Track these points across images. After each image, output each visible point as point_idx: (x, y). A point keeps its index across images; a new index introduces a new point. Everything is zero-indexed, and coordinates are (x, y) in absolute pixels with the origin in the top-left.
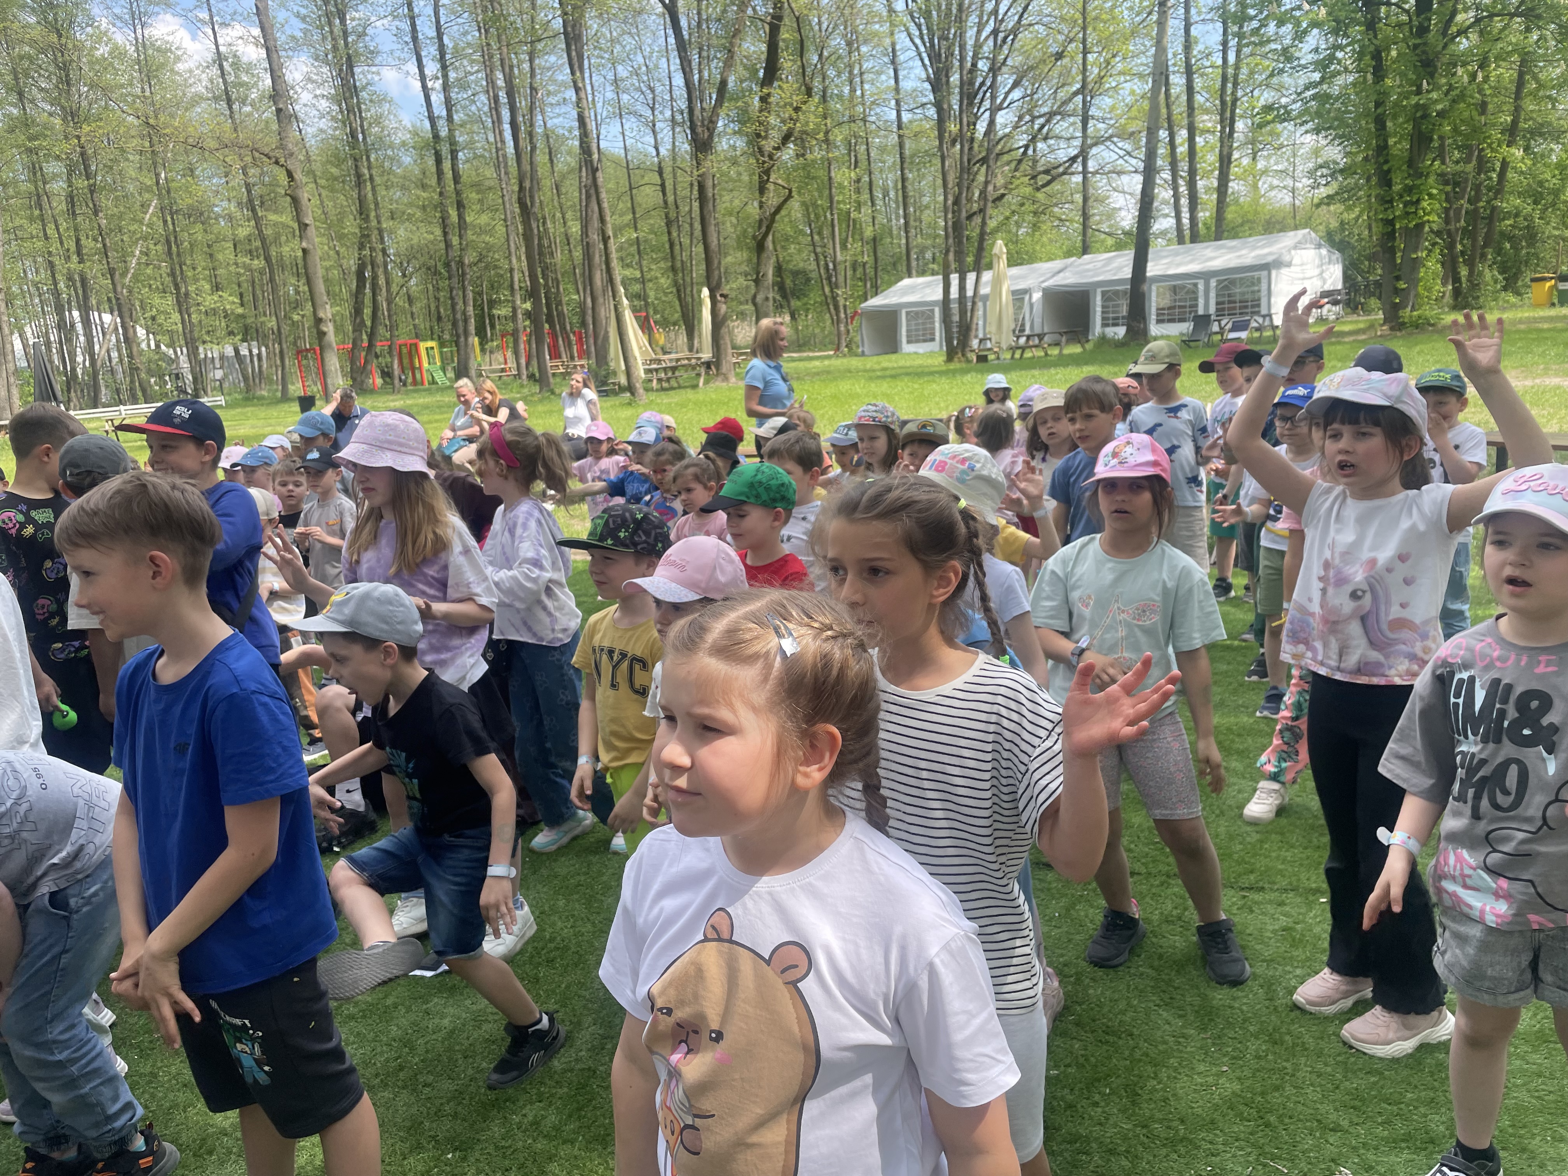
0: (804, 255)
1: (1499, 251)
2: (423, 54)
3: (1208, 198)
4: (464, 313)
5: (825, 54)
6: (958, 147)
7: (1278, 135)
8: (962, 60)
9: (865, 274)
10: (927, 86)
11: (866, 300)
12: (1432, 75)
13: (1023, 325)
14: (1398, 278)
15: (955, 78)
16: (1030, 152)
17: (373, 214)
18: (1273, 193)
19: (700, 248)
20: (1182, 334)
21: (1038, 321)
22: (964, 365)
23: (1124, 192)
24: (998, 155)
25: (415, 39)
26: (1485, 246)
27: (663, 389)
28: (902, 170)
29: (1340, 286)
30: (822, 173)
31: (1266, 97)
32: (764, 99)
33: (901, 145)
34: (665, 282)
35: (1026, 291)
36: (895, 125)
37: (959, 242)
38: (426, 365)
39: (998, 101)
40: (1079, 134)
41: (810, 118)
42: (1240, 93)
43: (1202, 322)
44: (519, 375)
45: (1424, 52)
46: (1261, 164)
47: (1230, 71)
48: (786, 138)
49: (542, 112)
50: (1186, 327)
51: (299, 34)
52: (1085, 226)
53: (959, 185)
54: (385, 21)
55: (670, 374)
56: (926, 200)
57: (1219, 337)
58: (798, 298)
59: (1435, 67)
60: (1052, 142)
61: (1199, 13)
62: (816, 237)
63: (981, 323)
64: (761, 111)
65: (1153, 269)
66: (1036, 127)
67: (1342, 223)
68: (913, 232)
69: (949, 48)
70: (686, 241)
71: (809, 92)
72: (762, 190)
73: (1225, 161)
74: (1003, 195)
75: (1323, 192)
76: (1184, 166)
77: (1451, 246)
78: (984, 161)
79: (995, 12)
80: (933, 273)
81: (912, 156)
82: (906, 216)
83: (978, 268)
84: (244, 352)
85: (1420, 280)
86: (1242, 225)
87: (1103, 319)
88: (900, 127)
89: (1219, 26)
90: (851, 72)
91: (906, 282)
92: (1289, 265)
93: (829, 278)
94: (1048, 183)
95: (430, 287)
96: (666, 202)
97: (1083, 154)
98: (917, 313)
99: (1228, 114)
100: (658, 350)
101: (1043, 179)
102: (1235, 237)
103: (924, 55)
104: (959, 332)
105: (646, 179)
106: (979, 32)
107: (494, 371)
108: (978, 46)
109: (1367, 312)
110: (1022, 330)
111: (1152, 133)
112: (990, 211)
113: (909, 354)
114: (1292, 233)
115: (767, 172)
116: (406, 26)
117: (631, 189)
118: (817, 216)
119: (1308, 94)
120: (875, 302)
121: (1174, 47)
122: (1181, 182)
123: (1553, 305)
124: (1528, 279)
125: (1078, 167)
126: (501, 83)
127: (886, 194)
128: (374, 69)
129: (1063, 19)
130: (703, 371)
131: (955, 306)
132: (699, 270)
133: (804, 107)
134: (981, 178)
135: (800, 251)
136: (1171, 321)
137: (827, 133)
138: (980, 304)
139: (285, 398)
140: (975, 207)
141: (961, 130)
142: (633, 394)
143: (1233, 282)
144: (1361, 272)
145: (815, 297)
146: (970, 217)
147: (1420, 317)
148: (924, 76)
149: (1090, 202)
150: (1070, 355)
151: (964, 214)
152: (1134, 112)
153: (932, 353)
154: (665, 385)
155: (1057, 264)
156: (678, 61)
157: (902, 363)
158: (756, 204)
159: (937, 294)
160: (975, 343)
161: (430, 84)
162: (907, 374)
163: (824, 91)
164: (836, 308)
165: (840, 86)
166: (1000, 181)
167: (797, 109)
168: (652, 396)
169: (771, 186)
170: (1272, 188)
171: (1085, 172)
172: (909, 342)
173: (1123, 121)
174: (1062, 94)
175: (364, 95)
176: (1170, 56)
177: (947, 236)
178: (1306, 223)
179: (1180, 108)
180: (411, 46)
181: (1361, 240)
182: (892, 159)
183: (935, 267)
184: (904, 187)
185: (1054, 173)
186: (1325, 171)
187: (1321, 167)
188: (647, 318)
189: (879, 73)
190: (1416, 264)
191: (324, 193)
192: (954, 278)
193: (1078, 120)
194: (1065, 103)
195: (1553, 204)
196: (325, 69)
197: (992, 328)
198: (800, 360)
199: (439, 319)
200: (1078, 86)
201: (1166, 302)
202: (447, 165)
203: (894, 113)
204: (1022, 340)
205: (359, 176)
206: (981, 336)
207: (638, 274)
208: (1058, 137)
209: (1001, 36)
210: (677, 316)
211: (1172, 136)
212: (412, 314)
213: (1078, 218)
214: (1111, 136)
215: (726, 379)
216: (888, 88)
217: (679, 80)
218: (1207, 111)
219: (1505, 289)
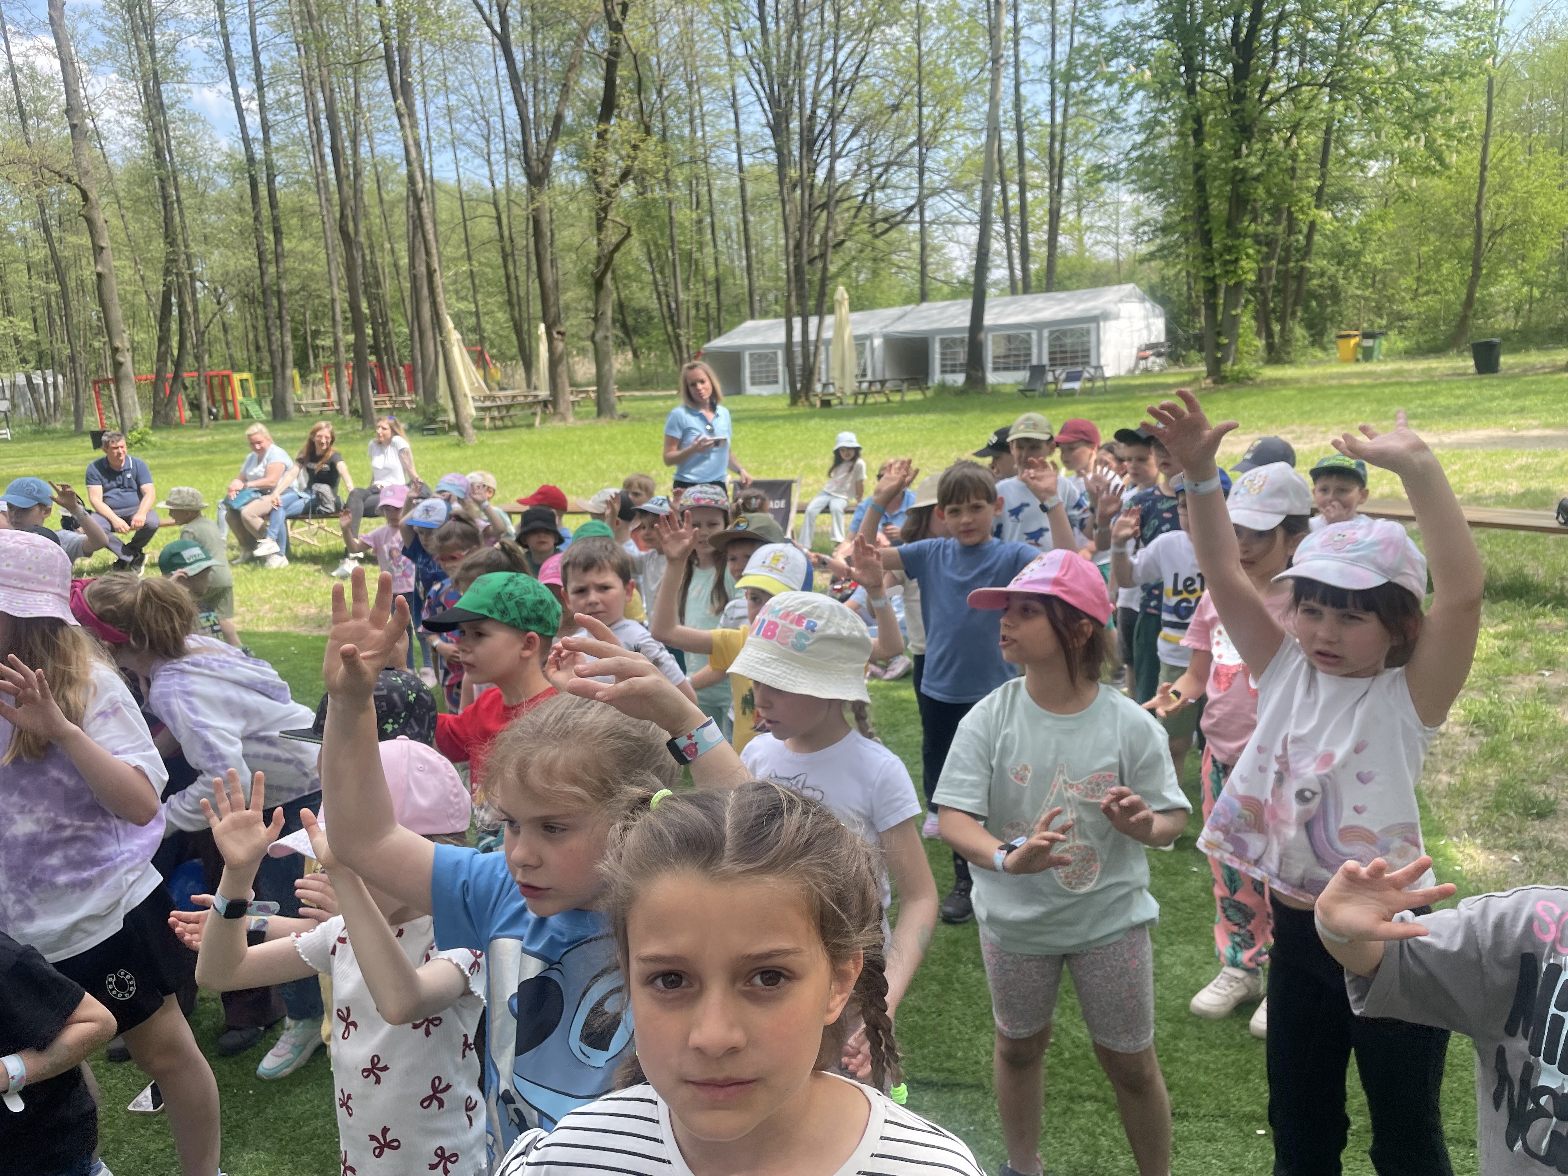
0: (647, 293)
1: (1307, 309)
2: (237, 73)
3: (1039, 251)
4: (283, 346)
5: (665, 93)
6: (798, 192)
7: (1102, 193)
8: (801, 107)
9: (708, 314)
10: (768, 131)
11: (709, 340)
12: (1249, 140)
13: (865, 370)
14: (1219, 334)
15: (795, 125)
16: (869, 200)
17: (180, 237)
18: (1097, 248)
19: (537, 284)
20: (1018, 383)
21: (879, 366)
22: (808, 410)
23: (958, 242)
24: (838, 202)
25: (228, 58)
26: (1295, 304)
27: (496, 428)
28: (744, 212)
29: (1162, 339)
30: (663, 212)
31: (1090, 157)
32: (601, 135)
33: (743, 188)
34: (502, 316)
35: (869, 337)
36: (736, 167)
37: (800, 287)
38: (239, 397)
39: (838, 149)
40: (915, 184)
41: (650, 155)
42: (1066, 152)
43: (1038, 371)
44: (340, 412)
45: (1242, 118)
46: (1085, 220)
47: (1058, 130)
48: (625, 176)
49: (370, 138)
50: (1023, 376)
51: (100, 47)
52: (923, 273)
53: (800, 229)
54: (194, 38)
55: (504, 412)
56: (768, 243)
57: (1053, 387)
58: (641, 336)
59: (1252, 133)
60: (889, 191)
61: (1028, 73)
62: (658, 276)
63: (823, 366)
64: (598, 147)
65: (989, 319)
66: (875, 175)
67: (1163, 278)
68: (755, 273)
69: (788, 94)
70: (522, 277)
71: (648, 131)
72: (600, 227)
73: (1054, 216)
74: (843, 242)
75: (1144, 249)
76: (1015, 219)
77: (1264, 303)
78: (824, 206)
79: (834, 61)
80: (777, 316)
81: (755, 198)
82: (748, 258)
83: (820, 312)
84: (37, 380)
85: (1239, 336)
86: (1069, 278)
87: (943, 366)
88: (741, 169)
89: (1047, 87)
90: (691, 113)
91: (749, 324)
92: (1117, 317)
93: (671, 317)
94: (886, 231)
95: (248, 316)
96: (502, 236)
97: (921, 203)
98: (760, 355)
99: (1056, 170)
100: (494, 385)
101: (881, 227)
102: (1065, 289)
103: (765, 101)
104: (803, 376)
105: (480, 211)
106: (818, 80)
107: (317, 405)
108: (817, 94)
109: (1189, 364)
110: (864, 375)
111: (986, 185)
112: (830, 256)
113: (752, 396)
114: (1116, 288)
115: (605, 209)
116: (218, 43)
117: (465, 220)
118: (659, 256)
119: (1134, 154)
120: (719, 343)
121: (1006, 103)
122: (1013, 235)
123: (1358, 360)
124: (1333, 336)
125: (915, 216)
126: (322, 105)
127: (729, 236)
128: (184, 86)
129: (898, 72)
130: (539, 409)
131: (798, 350)
132: (536, 307)
133: (642, 145)
134: (822, 223)
135: (642, 289)
136: (1006, 369)
137: (667, 171)
138: (822, 349)
139: (79, 431)
140: (816, 252)
141: (801, 176)
142: (461, 434)
143: (1064, 333)
144: (1181, 325)
145: (657, 334)
146: (811, 261)
147: (1240, 372)
148: (764, 121)
149: (928, 251)
150: (912, 402)
151: (805, 260)
152: (968, 166)
153: (775, 397)
154: (499, 423)
155: (896, 311)
156: (511, 93)
157: (745, 406)
158: (595, 242)
159: (780, 337)
160: (818, 388)
161: (244, 105)
162: (752, 418)
163: (664, 130)
164: (680, 347)
165: (679, 125)
166: (840, 228)
167: (635, 147)
168: (485, 436)
169: (609, 224)
170: (1097, 243)
171: (922, 222)
172: (753, 383)
173: (957, 174)
174: (899, 146)
175: (172, 113)
176: (1001, 113)
177: (789, 280)
178: (1129, 278)
179: (1011, 162)
180: (224, 64)
181: (1180, 295)
182: (734, 201)
183: (778, 308)
184: (746, 230)
185: (892, 221)
186: (1146, 228)
187: (1143, 224)
188: (481, 353)
189: (719, 116)
190: (1235, 320)
191: (129, 215)
192: (797, 322)
193: (914, 171)
194: (901, 154)
195: (1355, 266)
196: (131, 85)
197: (835, 373)
198: (643, 399)
199: (258, 349)
200: (912, 138)
201: (1002, 351)
202: (263, 191)
203: (734, 157)
204: (865, 386)
205: (165, 197)
206: (824, 380)
207: (472, 307)
208: (896, 187)
209: (839, 85)
210: (515, 351)
211: (1004, 191)
212: (227, 344)
213: (916, 265)
214: (947, 188)
215: (564, 418)
216: (728, 130)
217: (512, 111)
218: (1036, 168)
219: (1313, 344)
